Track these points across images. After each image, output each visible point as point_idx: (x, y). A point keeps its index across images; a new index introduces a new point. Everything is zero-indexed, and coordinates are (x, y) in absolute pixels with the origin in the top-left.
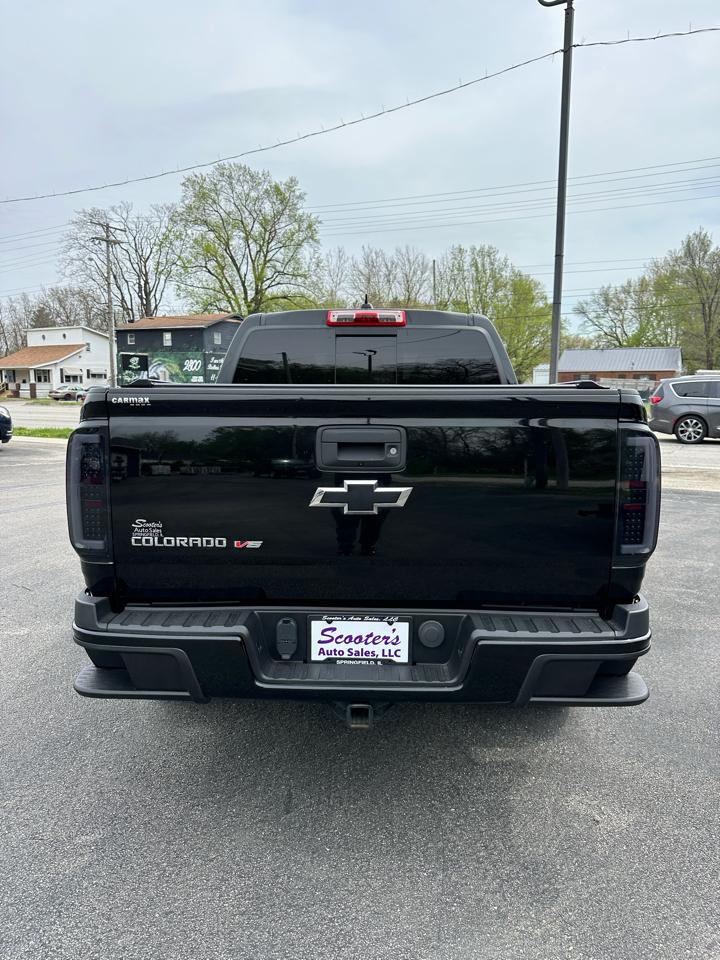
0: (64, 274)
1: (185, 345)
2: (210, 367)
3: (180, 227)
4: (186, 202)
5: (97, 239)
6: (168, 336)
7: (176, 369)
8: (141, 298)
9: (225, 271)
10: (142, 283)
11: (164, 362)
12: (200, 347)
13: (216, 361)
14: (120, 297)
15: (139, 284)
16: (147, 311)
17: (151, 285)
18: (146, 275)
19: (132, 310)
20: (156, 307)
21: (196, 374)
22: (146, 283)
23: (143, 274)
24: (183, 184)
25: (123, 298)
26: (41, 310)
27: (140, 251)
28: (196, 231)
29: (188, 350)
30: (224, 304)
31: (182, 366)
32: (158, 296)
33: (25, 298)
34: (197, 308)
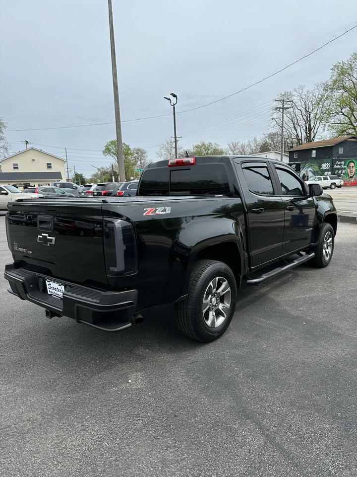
0: (270, 126)
1: (323, 156)
2: (335, 166)
3: (329, 93)
4: (333, 78)
5: (278, 108)
6: (314, 152)
7: (317, 168)
8: (306, 133)
9: (354, 112)
10: (308, 125)
11: (311, 165)
12: (330, 156)
13: (339, 163)
14: (296, 134)
15: (306, 126)
16: (309, 139)
17: (312, 126)
18: (310, 121)
19: (301, 140)
20: (314, 137)
21: (327, 170)
22: (310, 125)
23: (308, 121)
24: (332, 69)
25: (297, 134)
26: (264, 144)
27: (307, 109)
28: (338, 93)
29: (324, 158)
30: (350, 131)
31: (320, 167)
32: (315, 131)
33: (255, 140)
34: (336, 135)
